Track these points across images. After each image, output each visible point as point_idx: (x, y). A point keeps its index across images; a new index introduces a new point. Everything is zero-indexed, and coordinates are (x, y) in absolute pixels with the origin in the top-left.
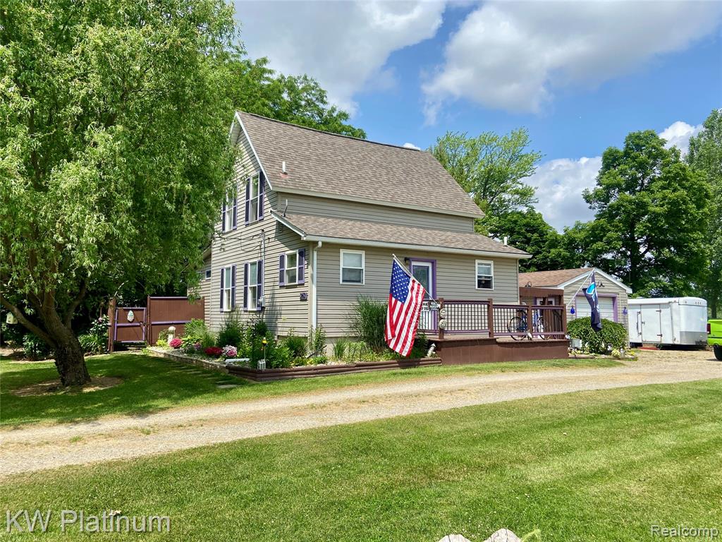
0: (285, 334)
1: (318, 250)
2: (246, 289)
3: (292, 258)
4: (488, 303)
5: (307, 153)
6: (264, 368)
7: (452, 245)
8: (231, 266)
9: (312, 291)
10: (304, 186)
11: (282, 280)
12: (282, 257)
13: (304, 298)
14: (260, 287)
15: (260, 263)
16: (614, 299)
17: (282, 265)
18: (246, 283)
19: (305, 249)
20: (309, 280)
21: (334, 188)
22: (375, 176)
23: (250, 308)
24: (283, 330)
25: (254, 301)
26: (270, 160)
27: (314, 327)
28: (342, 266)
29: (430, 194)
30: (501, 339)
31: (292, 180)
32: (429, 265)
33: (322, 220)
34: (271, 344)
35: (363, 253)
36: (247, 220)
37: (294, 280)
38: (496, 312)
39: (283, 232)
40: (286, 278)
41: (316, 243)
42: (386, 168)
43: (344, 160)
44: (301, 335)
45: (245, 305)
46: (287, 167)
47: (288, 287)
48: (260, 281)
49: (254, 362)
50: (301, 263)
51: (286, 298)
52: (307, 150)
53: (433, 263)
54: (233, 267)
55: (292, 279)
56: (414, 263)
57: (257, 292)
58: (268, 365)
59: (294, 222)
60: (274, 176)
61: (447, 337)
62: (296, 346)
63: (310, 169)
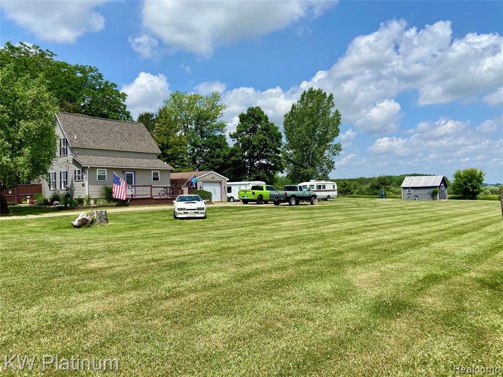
0: (77, 197)
1: (88, 169)
2: (61, 182)
3: (79, 171)
4: (151, 186)
5: (86, 129)
6: (69, 207)
7: (142, 166)
8: (54, 172)
9: (86, 183)
10: (84, 145)
11: (75, 179)
12: (75, 171)
13: (83, 185)
14: (67, 181)
15: (67, 172)
16: (221, 182)
17: (75, 174)
18: (61, 179)
19: (84, 169)
20: (85, 179)
21: (96, 145)
22: (115, 138)
23: (63, 189)
24: (76, 196)
25: (64, 185)
26: (70, 134)
27: (87, 194)
28: (97, 174)
29: (139, 144)
30: (154, 198)
31: (79, 142)
32: (133, 173)
33: (91, 157)
34: (72, 200)
35: (106, 170)
36: (60, 155)
37: (80, 179)
38: (153, 189)
39: (75, 162)
40: (77, 178)
41: (87, 167)
42: (121, 133)
43: (102, 131)
44: (83, 198)
45: (61, 187)
46: (77, 137)
47: (78, 181)
48: (67, 179)
49: (66, 205)
50: (82, 173)
51: (77, 185)
52: (86, 128)
53: (134, 172)
54: (55, 173)
55: (79, 179)
56: (126, 173)
57: (66, 183)
58: (70, 206)
59: (79, 159)
60: (72, 141)
61: (134, 197)
62: (81, 201)
63: (86, 137)
